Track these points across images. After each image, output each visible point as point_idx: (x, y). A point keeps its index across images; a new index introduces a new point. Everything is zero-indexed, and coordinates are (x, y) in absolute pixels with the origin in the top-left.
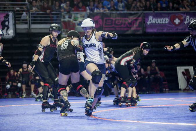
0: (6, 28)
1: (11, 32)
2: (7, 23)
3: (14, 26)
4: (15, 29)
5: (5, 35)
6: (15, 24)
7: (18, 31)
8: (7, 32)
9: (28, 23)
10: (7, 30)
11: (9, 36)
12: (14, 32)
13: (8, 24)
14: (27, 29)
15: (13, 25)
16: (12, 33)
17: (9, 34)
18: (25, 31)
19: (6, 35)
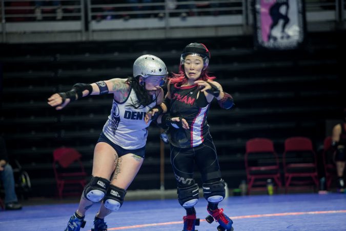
0: (281, 22)
1: (294, 32)
2: (283, 10)
3: (301, 15)
4: (304, 25)
5: (279, 40)
6: (303, 12)
7: (310, 29)
8: (283, 31)
9: (337, 8)
10: (284, 26)
11: (290, 40)
12: (302, 32)
13: (287, 12)
14: (335, 21)
15: (299, 12)
16: (297, 34)
17: (288, 37)
18: (327, 28)
19: (282, 38)
